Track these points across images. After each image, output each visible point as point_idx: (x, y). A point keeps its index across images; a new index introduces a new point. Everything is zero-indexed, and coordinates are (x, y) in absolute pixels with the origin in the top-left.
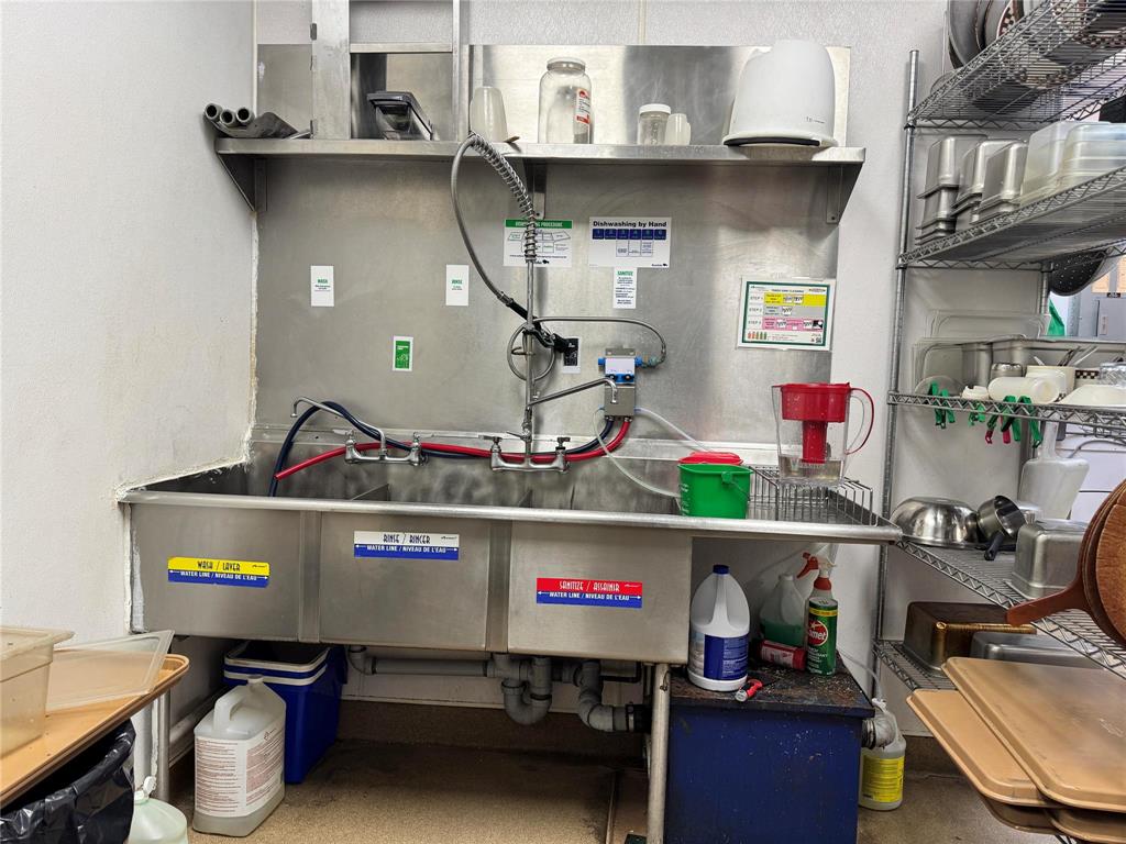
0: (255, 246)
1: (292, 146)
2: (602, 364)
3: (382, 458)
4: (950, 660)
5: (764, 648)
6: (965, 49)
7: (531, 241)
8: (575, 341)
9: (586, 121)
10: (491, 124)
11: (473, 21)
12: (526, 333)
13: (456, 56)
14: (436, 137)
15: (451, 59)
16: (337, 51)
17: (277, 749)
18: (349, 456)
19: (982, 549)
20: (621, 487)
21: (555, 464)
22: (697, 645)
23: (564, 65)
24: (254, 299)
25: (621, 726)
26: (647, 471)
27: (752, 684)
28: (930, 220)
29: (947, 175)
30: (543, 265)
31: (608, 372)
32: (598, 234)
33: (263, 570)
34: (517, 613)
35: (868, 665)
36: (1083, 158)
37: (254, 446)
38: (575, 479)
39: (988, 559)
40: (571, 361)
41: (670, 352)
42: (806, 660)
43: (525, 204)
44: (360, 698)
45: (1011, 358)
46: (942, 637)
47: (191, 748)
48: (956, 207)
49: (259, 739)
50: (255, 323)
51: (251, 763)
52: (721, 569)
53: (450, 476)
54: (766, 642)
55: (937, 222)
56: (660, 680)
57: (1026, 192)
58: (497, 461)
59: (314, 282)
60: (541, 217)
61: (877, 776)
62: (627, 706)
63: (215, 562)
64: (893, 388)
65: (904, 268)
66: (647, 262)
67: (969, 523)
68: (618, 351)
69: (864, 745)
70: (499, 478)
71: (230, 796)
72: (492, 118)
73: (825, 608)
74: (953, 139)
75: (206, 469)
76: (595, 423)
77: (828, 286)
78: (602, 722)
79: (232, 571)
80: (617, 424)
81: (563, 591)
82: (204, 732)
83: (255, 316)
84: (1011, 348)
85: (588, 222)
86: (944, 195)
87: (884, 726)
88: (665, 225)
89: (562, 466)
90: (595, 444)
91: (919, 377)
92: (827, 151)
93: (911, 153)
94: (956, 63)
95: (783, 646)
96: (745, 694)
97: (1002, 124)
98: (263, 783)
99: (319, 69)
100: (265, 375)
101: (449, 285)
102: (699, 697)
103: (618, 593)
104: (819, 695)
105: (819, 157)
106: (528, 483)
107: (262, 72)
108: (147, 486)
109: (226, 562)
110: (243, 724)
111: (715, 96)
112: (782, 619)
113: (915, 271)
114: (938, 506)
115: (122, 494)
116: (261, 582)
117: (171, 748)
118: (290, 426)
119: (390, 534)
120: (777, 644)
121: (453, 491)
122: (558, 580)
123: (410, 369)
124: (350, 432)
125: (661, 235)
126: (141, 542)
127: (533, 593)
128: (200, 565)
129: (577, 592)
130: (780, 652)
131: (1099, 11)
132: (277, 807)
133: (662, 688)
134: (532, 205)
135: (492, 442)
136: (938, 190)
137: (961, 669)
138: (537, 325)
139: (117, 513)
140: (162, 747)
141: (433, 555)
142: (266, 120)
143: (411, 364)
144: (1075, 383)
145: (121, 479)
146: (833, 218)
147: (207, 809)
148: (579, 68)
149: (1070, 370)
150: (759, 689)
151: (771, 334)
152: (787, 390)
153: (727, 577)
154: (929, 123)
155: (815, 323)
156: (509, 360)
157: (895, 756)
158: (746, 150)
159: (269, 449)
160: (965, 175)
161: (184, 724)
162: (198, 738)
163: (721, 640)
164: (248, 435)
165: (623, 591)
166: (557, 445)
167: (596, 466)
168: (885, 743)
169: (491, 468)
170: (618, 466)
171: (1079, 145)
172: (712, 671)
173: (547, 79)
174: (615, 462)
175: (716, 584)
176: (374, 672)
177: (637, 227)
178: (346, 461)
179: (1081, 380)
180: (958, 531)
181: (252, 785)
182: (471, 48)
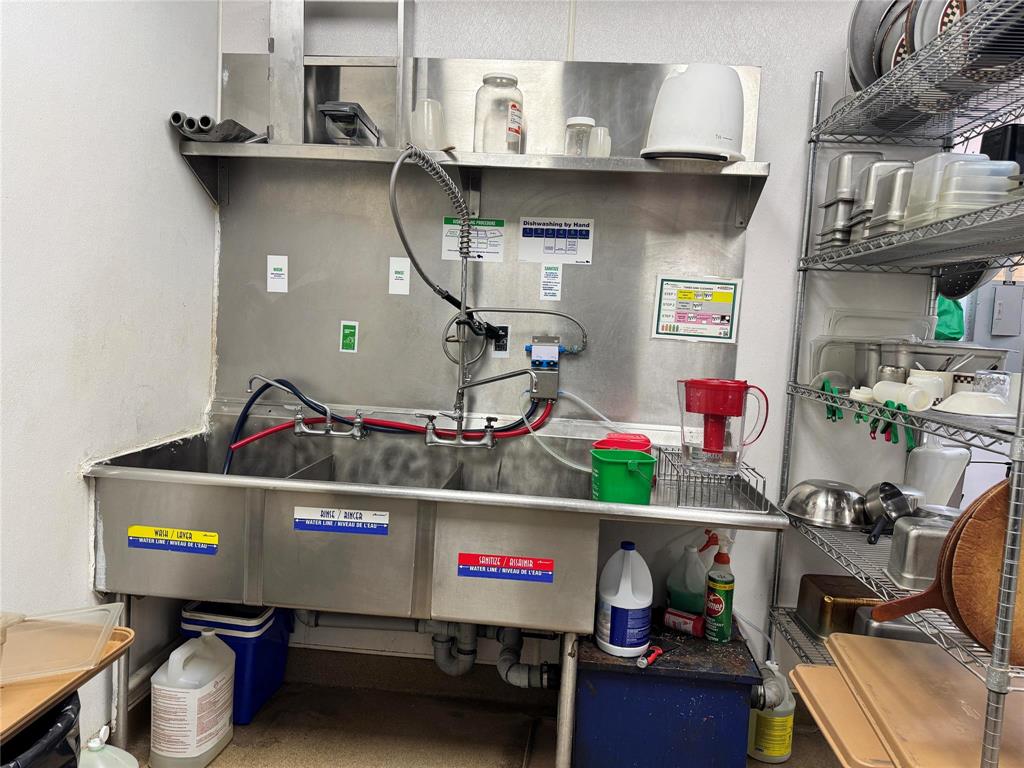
0: (218, 236)
1: (250, 149)
2: (529, 351)
3: (327, 431)
4: (832, 636)
5: (667, 616)
6: (864, 74)
7: (465, 240)
8: (505, 329)
9: (517, 132)
10: (430, 133)
11: (418, 36)
12: (458, 323)
13: (400, 70)
14: (383, 142)
15: (396, 72)
16: (292, 65)
17: (226, 695)
18: (297, 430)
19: (866, 532)
20: (544, 463)
21: (483, 441)
22: (605, 615)
23: (499, 80)
24: (216, 284)
25: (536, 683)
26: (567, 448)
27: (653, 652)
28: (827, 229)
29: (845, 190)
30: (477, 259)
31: (534, 358)
32: (527, 233)
33: (212, 539)
34: (440, 584)
35: (765, 631)
36: (958, 192)
37: (213, 418)
38: (503, 455)
39: (870, 543)
40: (501, 347)
41: (590, 340)
42: (705, 628)
43: (460, 206)
44: (306, 646)
45: (897, 361)
46: (829, 610)
47: (147, 694)
48: (852, 219)
49: (209, 688)
50: (216, 306)
51: (201, 709)
52: (628, 546)
53: (389, 449)
54: (670, 610)
55: (834, 231)
56: (569, 648)
57: (910, 215)
58: (432, 438)
59: (270, 270)
60: (476, 216)
61: (767, 731)
62: (542, 665)
63: (170, 531)
64: (792, 379)
65: (805, 271)
66: (571, 259)
67: (857, 506)
68: (545, 339)
69: (753, 706)
70: (433, 453)
71: (182, 739)
72: (431, 128)
73: (723, 582)
74: (850, 156)
75: (168, 441)
76: (522, 403)
77: (735, 285)
78: (518, 679)
79: (185, 540)
80: (542, 405)
81: (482, 565)
82: (159, 681)
83: (216, 300)
84: (897, 352)
85: (518, 222)
86: (841, 207)
87: (774, 689)
88: (588, 225)
89: (489, 443)
90: (521, 423)
91: (816, 372)
92: (735, 165)
93: (814, 165)
94: (856, 87)
95: (685, 614)
96: (645, 661)
97: (898, 140)
98: (213, 727)
99: (275, 80)
100: (225, 352)
101: (392, 276)
102: (605, 662)
103: (531, 569)
104: (714, 663)
105: (727, 171)
106: (460, 457)
107: (226, 79)
108: (111, 460)
109: (179, 531)
110: (194, 674)
111: (637, 109)
112: (686, 587)
113: (815, 273)
114: (830, 490)
115: (87, 469)
116: (210, 550)
117: (129, 694)
118: (246, 400)
119: (328, 510)
120: (679, 613)
121: (391, 462)
122: (479, 556)
123: (355, 351)
124: (299, 408)
125: (585, 235)
126: (104, 511)
127: (454, 566)
128: (156, 533)
129: (494, 566)
130: (681, 620)
131: (979, 53)
132: (226, 747)
133: (570, 654)
134: (466, 208)
135: (427, 420)
136: (836, 202)
137: (841, 646)
138: (470, 314)
139: (83, 485)
140: (122, 694)
141: (365, 530)
142: (227, 126)
143: (356, 348)
144: (953, 388)
145: (86, 455)
146: (741, 223)
147: (162, 750)
148: (512, 83)
149: (948, 376)
150: (660, 655)
151: (683, 327)
152: (691, 385)
153: (633, 553)
154: (831, 138)
155: (723, 318)
156: (444, 346)
157: (784, 714)
158: (661, 164)
159: (226, 421)
160: (860, 189)
161: (143, 672)
162: (155, 686)
163: (625, 611)
164: (208, 407)
165: (536, 567)
166: (486, 424)
167: (522, 445)
168: (773, 706)
169: (426, 443)
170: (542, 444)
171: (955, 179)
172: (617, 639)
173: (482, 92)
174: (539, 441)
175: (623, 558)
176: (317, 625)
177: (563, 227)
178: (296, 434)
179: (959, 384)
180: (847, 513)
181: (202, 729)
182: (416, 60)
